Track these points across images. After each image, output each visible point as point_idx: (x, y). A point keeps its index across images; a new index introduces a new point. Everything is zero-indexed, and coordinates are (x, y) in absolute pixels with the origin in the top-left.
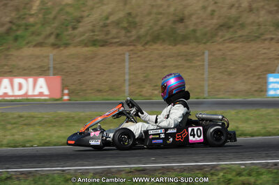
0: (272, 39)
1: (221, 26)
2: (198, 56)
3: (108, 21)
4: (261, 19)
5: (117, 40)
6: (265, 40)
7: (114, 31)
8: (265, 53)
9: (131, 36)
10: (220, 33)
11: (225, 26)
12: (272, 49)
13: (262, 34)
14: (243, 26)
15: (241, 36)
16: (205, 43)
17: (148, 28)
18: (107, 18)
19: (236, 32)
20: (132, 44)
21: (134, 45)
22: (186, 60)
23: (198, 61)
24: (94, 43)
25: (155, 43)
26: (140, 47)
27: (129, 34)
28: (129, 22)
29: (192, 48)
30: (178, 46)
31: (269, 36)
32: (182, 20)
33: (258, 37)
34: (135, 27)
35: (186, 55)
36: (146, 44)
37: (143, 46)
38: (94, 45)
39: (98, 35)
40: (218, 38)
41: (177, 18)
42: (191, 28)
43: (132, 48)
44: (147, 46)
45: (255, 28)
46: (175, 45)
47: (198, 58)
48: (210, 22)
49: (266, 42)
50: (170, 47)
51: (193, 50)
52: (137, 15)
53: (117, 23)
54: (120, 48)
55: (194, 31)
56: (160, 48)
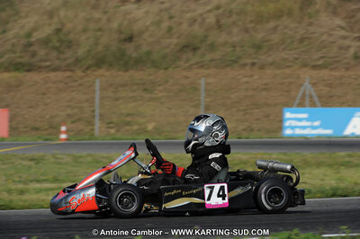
0: (253, 64)
1: (185, 47)
2: (160, 85)
3: (33, 39)
4: (235, 39)
5: (48, 64)
6: (245, 65)
7: (42, 52)
8: (247, 82)
9: (66, 59)
10: (184, 57)
11: (189, 47)
12: (256, 77)
13: (240, 58)
14: (212, 47)
15: (212, 60)
16: (166, 69)
17: (88, 48)
18: (29, 35)
19: (204, 55)
20: (68, 68)
21: (71, 71)
22: (145, 90)
23: (161, 91)
24: (17, 67)
25: (100, 68)
26: (79, 73)
27: (62, 56)
28: (60, 41)
29: (150, 75)
30: (131, 73)
31: (249, 61)
32: (130, 39)
33: (235, 62)
34: (69, 47)
35: (143, 84)
36: (88, 68)
37: (83, 72)
38: (18, 70)
39: (21, 57)
40: (181, 63)
41: (123, 36)
42: (145, 48)
43: (68, 73)
44: (89, 72)
45: (229, 50)
46: (126, 71)
47: (161, 88)
48: (168, 41)
49: (248, 68)
50: (120, 73)
51: (151, 78)
52: (69, 32)
53: (45, 42)
54: (52, 75)
55: (149, 53)
56: (107, 74)
